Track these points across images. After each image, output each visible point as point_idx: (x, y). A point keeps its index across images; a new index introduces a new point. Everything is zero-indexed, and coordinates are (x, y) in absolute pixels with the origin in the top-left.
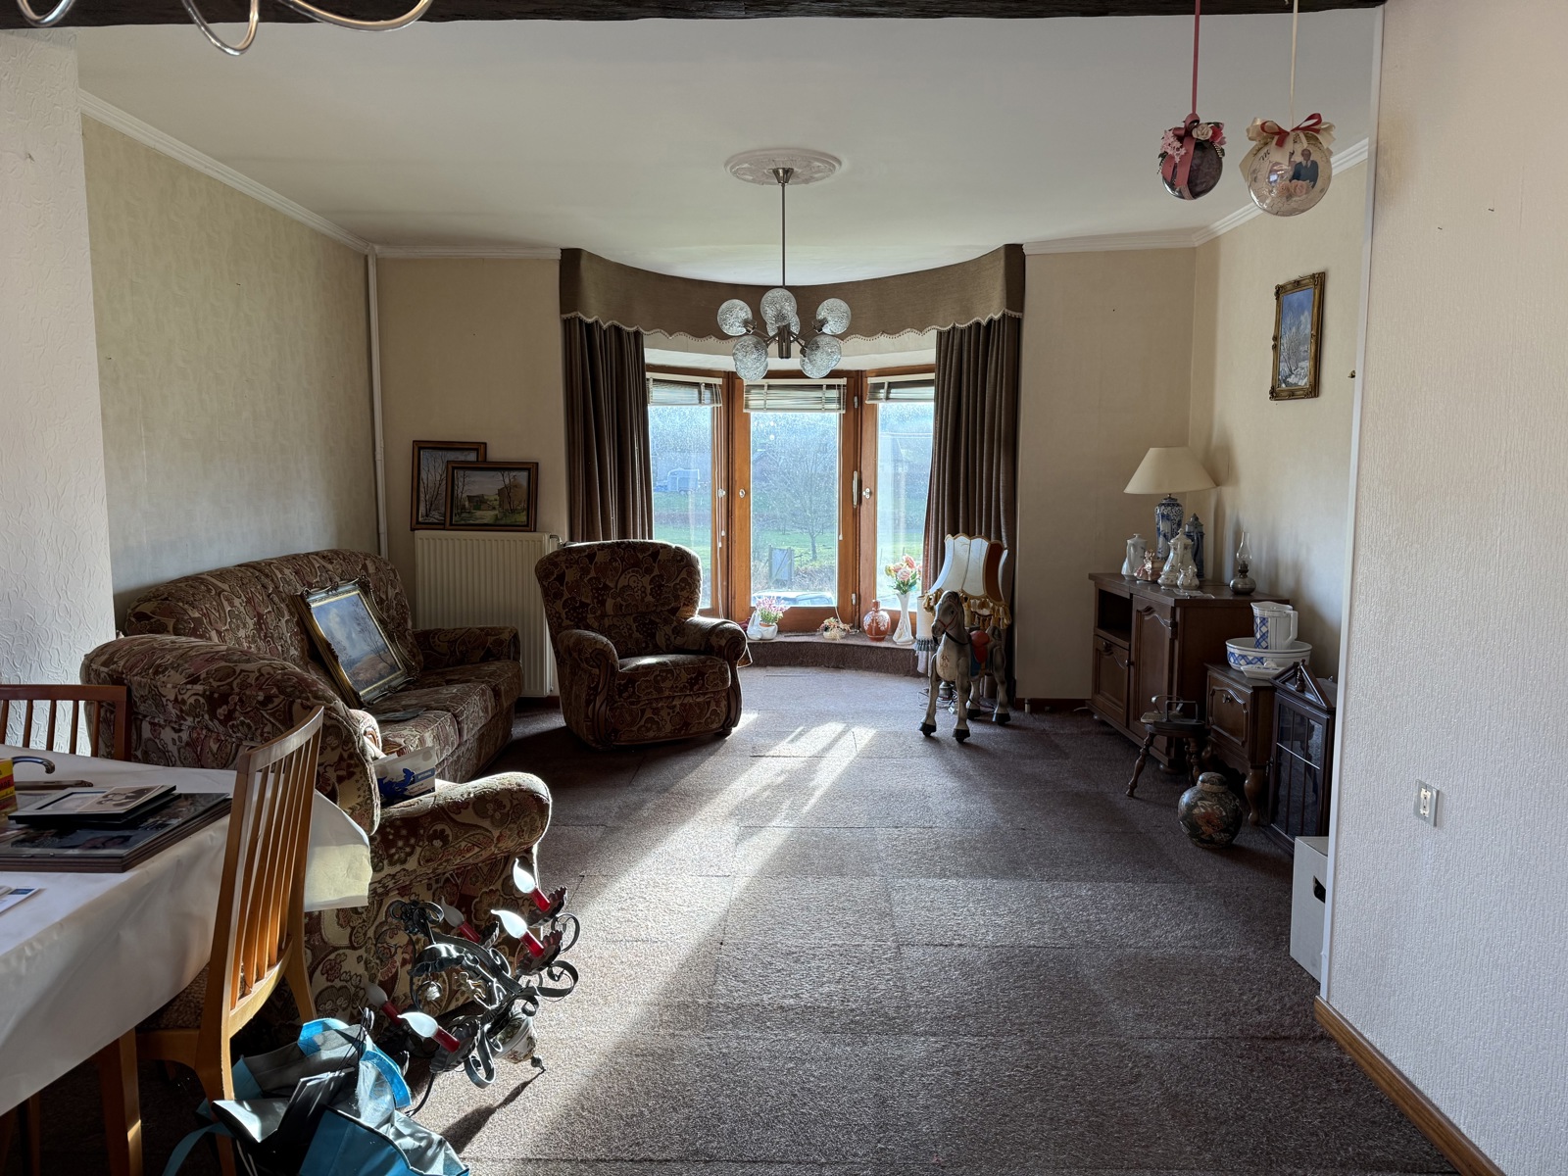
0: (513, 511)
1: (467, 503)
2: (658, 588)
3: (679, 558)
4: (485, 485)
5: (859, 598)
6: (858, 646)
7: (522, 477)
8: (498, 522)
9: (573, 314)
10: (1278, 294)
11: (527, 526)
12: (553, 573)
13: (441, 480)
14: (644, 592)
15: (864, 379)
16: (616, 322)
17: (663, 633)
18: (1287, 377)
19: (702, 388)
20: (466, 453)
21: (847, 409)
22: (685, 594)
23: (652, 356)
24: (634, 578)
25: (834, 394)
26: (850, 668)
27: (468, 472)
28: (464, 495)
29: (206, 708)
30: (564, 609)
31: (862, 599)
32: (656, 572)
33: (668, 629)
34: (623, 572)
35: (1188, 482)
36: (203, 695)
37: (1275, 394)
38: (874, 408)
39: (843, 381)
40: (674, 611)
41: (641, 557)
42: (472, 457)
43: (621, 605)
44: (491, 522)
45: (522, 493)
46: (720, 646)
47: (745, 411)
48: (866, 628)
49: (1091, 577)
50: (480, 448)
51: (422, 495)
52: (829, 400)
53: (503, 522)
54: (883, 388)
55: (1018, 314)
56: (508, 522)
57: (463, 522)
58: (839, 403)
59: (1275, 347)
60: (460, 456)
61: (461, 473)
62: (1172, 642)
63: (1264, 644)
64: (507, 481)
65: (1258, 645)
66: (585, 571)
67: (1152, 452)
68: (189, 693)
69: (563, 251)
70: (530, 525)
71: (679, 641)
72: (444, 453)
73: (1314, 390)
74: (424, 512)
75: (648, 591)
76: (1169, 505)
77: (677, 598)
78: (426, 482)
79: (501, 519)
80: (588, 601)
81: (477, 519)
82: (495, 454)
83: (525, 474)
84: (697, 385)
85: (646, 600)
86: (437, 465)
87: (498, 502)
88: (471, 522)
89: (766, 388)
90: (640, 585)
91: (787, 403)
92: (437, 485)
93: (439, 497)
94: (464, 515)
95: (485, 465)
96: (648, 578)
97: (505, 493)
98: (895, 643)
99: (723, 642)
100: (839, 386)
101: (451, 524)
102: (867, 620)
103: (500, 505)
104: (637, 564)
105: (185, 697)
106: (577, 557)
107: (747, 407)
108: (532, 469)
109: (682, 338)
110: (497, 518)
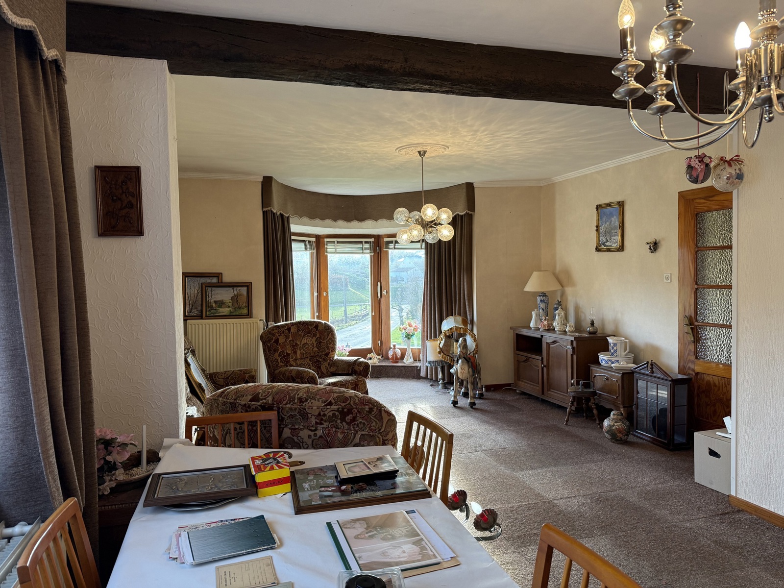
0: (240, 308)
1: (214, 305)
2: (319, 343)
3: (327, 328)
4: (225, 295)
5: (382, 343)
6: (387, 366)
7: (244, 290)
8: (232, 314)
9: (269, 208)
10: (597, 209)
11: (248, 315)
12: (272, 339)
13: (198, 293)
14: (313, 346)
15: (382, 239)
16: (282, 212)
17: (324, 366)
18: (604, 243)
19: (307, 242)
20: (211, 278)
21: (374, 252)
22: (331, 345)
23: (294, 228)
24: (308, 339)
25: (367, 246)
26: (384, 377)
27: (213, 289)
28: (212, 301)
29: (339, 417)
30: (279, 357)
31: (384, 343)
32: (318, 336)
33: (326, 364)
34: (304, 336)
35: (551, 286)
36: (338, 410)
37: (598, 249)
38: (387, 253)
39: (372, 240)
40: (327, 354)
41: (311, 328)
42: (215, 280)
43: (303, 353)
44: (228, 314)
45: (245, 299)
46: (360, 370)
47: (326, 254)
48: (390, 357)
49: (511, 328)
50: (218, 275)
51: (187, 301)
52: (366, 249)
53: (234, 314)
54: (392, 243)
55: (471, 213)
56: (237, 314)
57: (212, 315)
58: (371, 250)
59: (597, 230)
60: (208, 280)
61: (210, 289)
62: (572, 356)
63: (615, 354)
64: (236, 292)
65: (612, 354)
66: (287, 337)
67: (535, 274)
68: (328, 410)
69: (264, 177)
70: (249, 315)
71: (333, 369)
72: (199, 279)
73: (621, 248)
74: (189, 311)
75: (315, 345)
76: (544, 296)
77: (328, 348)
78: (189, 294)
79: (233, 312)
80: (290, 352)
81: (220, 313)
82: (227, 279)
83: (245, 288)
84: (303, 241)
85: (314, 350)
86: (195, 285)
87: (231, 304)
88: (217, 314)
89: (336, 243)
90: (311, 342)
91: (346, 250)
92: (196, 296)
93: (197, 302)
94: (212, 311)
95: (221, 285)
96: (314, 339)
97: (235, 299)
98: (405, 363)
99: (361, 369)
100: (370, 242)
101: (206, 316)
102: (390, 353)
103: (232, 305)
104: (309, 332)
105: (326, 413)
106: (283, 330)
107: (327, 252)
108: (248, 286)
109: (305, 219)
110: (231, 312)
